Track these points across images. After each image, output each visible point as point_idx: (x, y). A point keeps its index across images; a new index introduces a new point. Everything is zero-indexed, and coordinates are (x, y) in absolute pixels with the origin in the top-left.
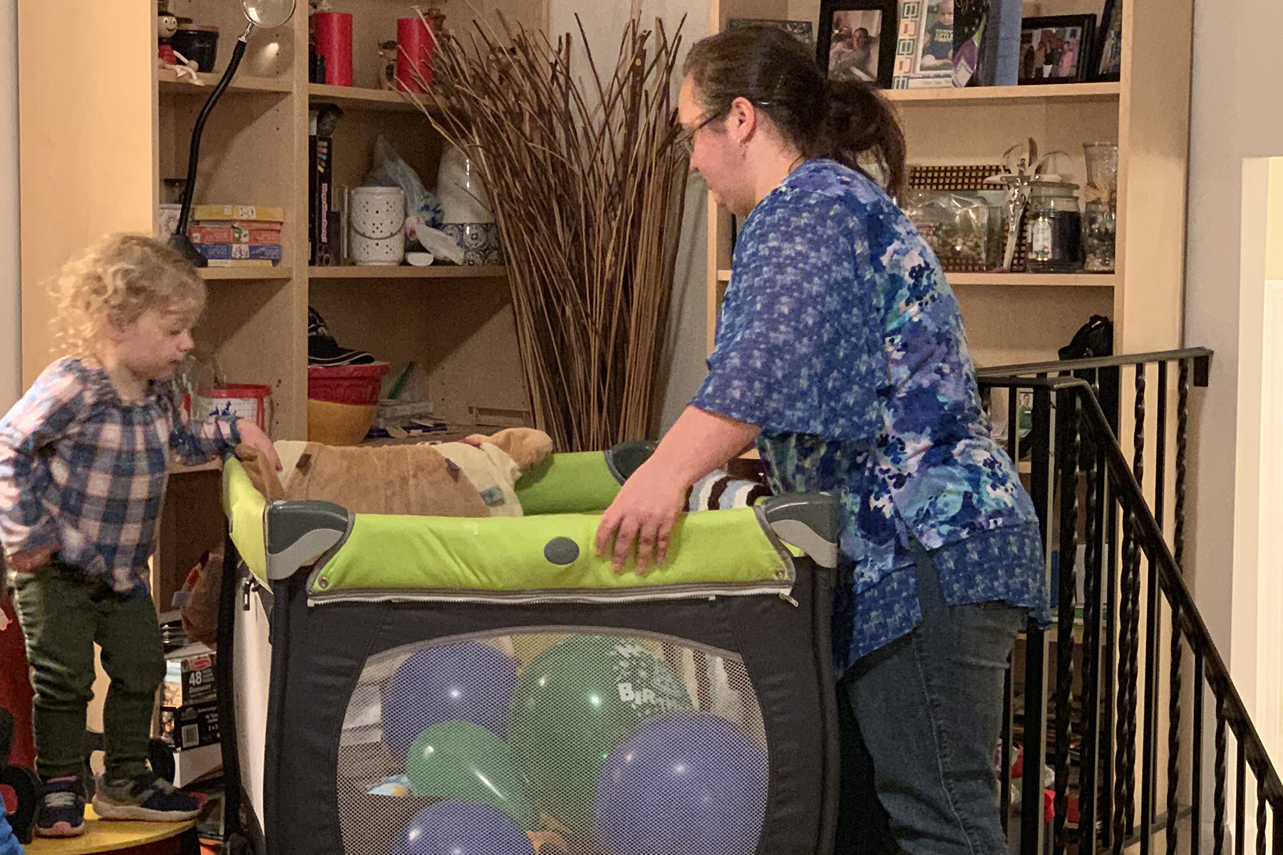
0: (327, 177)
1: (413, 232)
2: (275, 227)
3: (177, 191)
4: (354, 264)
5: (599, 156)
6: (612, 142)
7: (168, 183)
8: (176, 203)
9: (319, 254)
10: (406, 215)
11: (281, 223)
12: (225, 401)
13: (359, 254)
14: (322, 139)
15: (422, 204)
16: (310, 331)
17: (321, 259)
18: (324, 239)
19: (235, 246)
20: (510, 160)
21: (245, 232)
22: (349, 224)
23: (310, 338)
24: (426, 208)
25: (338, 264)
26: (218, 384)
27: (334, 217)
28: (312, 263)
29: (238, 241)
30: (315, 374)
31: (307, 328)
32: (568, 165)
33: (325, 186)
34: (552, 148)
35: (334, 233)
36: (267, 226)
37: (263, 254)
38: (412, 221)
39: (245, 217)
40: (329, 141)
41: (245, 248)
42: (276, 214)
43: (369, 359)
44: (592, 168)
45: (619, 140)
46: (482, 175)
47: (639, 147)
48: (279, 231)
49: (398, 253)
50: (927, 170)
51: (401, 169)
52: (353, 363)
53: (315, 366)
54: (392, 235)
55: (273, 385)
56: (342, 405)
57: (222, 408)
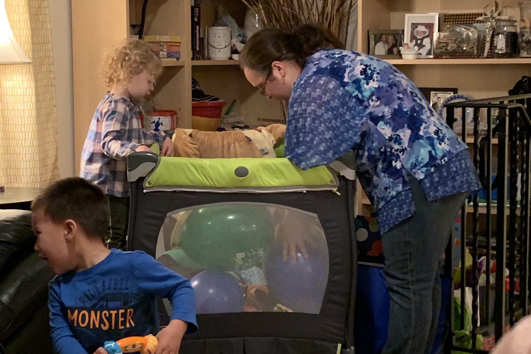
0: (198, 23)
1: (234, 46)
2: (178, 44)
3: (137, 30)
4: (210, 59)
5: (312, 13)
6: (317, 5)
7: (133, 26)
8: (136, 35)
9: (196, 55)
10: (231, 39)
11: (180, 43)
12: (158, 117)
13: (212, 55)
14: (196, 7)
15: (238, 34)
16: (193, 87)
17: (197, 57)
18: (198, 49)
19: (161, 53)
20: (275, 15)
21: (165, 47)
22: (208, 43)
23: (193, 91)
24: (240, 35)
25: (203, 59)
26: (155, 110)
27: (201, 40)
28: (193, 59)
29: (162, 50)
30: (195, 106)
31: (191, 86)
32: (299, 16)
33: (198, 27)
34: (292, 9)
35: (202, 46)
36: (174, 44)
37: (172, 56)
38: (234, 41)
39: (165, 41)
40: (199, 8)
41: (165, 53)
42: (178, 39)
43: (217, 99)
44: (309, 17)
45: (320, 6)
46: (263, 21)
47: (329, 9)
48: (179, 46)
49: (228, 55)
50: (451, 15)
51: (229, 19)
52: (210, 100)
53: (195, 102)
54: (226, 47)
55: (177, 110)
56: (208, 119)
57: (156, 120)
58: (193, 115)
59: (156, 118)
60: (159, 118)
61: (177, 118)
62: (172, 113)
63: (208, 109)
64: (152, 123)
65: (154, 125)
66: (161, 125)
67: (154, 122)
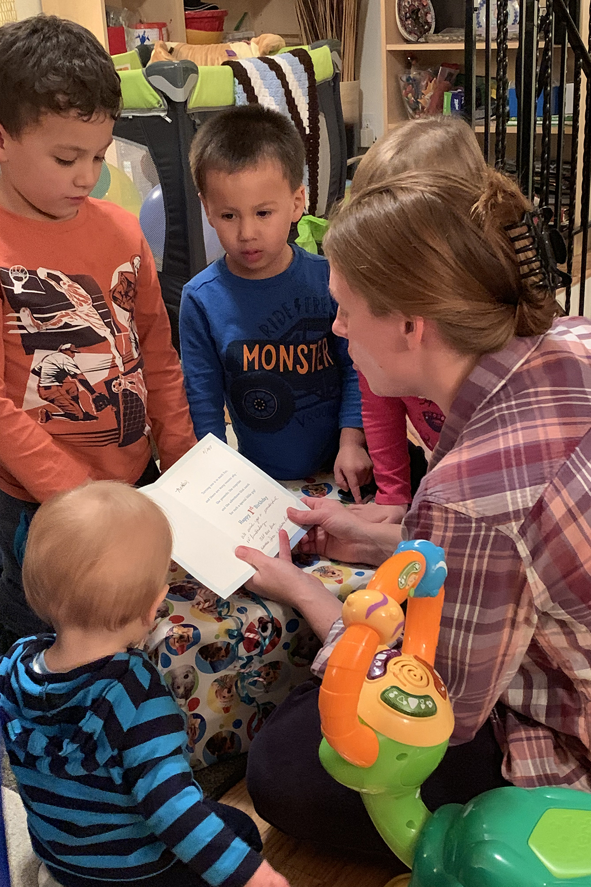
12: (143, 30)
26: (141, 22)
30: (188, 16)
43: (216, 8)
52: (206, 9)
53: (188, 12)
55: (168, 22)
56: (203, 32)
57: (141, 35)
58: (187, 27)
60: (145, 32)
62: (161, 26)
63: (206, 20)
64: (137, 38)
65: (139, 39)
66: (147, 40)
67: (139, 36)
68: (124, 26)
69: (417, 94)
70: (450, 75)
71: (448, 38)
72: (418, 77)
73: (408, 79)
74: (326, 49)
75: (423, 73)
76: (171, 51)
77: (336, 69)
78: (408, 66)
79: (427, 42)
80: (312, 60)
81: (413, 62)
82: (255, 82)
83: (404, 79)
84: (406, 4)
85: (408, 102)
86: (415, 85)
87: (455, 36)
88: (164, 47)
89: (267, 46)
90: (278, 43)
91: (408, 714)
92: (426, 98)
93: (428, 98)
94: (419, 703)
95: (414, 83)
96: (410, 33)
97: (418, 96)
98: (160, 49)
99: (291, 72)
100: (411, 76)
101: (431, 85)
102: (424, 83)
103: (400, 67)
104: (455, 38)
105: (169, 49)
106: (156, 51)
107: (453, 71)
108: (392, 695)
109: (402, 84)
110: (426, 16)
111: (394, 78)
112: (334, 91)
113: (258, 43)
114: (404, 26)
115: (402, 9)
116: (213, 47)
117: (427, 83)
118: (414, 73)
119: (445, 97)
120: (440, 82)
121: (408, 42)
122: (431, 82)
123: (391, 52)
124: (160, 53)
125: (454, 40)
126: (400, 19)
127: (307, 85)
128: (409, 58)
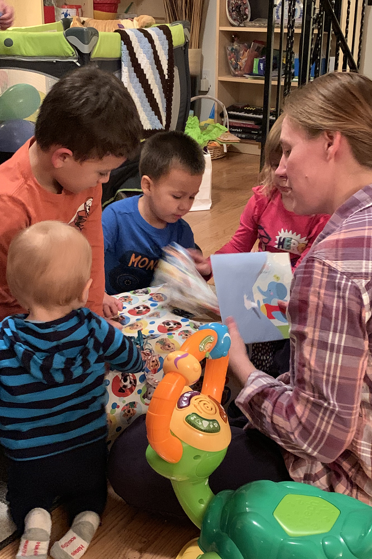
30: (96, 2)
55: (82, 5)
56: (105, 12)
57: (65, 12)
58: (94, 9)
59: (64, 10)
60: (67, 10)
61: (82, 11)
62: (78, 7)
63: (107, 5)
64: (62, 14)
65: (63, 15)
66: (69, 16)
67: (64, 13)
68: (54, 6)
69: (237, 59)
70: (258, 48)
71: (258, 25)
72: (238, 48)
73: (232, 49)
74: (180, 26)
75: (241, 45)
76: (83, 23)
77: (186, 39)
78: (233, 41)
79: (245, 26)
80: (172, 33)
81: (236, 39)
82: (135, 44)
83: (230, 48)
84: (233, 2)
85: (231, 64)
86: (236, 53)
87: (262, 23)
88: (79, 20)
89: (144, 22)
90: (151, 21)
91: (202, 430)
92: (243, 61)
93: (244, 61)
94: (209, 424)
95: (236, 52)
96: (235, 20)
97: (238, 60)
98: (76, 22)
99: (158, 39)
100: (234, 47)
101: (246, 54)
102: (242, 52)
103: (227, 41)
104: (263, 25)
105: (82, 21)
106: (74, 23)
107: (260, 45)
108: (192, 418)
109: (228, 52)
110: (245, 10)
111: (223, 48)
112: (185, 53)
113: (138, 21)
114: (231, 15)
115: (230, 5)
116: (109, 22)
117: (244, 52)
118: (236, 46)
119: (255, 62)
120: (252, 52)
121: (233, 25)
122: (246, 52)
123: (222, 32)
124: (76, 24)
125: (262, 26)
126: (229, 12)
127: (167, 48)
128: (233, 36)
